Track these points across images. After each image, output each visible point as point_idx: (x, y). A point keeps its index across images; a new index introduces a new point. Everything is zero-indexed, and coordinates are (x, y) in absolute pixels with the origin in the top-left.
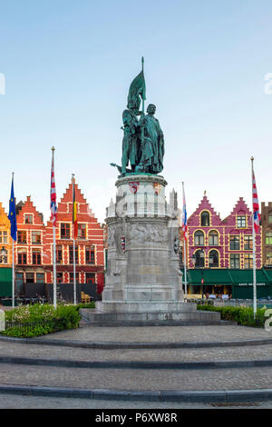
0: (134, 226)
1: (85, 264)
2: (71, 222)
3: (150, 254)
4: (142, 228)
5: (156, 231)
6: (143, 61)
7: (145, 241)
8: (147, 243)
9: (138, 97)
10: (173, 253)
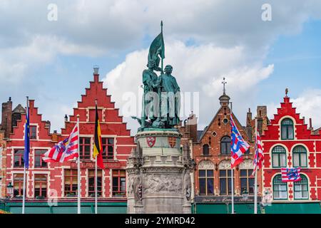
0: (149, 177)
1: (111, 196)
2: (92, 136)
3: (163, 202)
4: (157, 179)
5: (169, 181)
6: (162, 25)
7: (160, 190)
8: (162, 192)
9: (157, 56)
10: (185, 200)
